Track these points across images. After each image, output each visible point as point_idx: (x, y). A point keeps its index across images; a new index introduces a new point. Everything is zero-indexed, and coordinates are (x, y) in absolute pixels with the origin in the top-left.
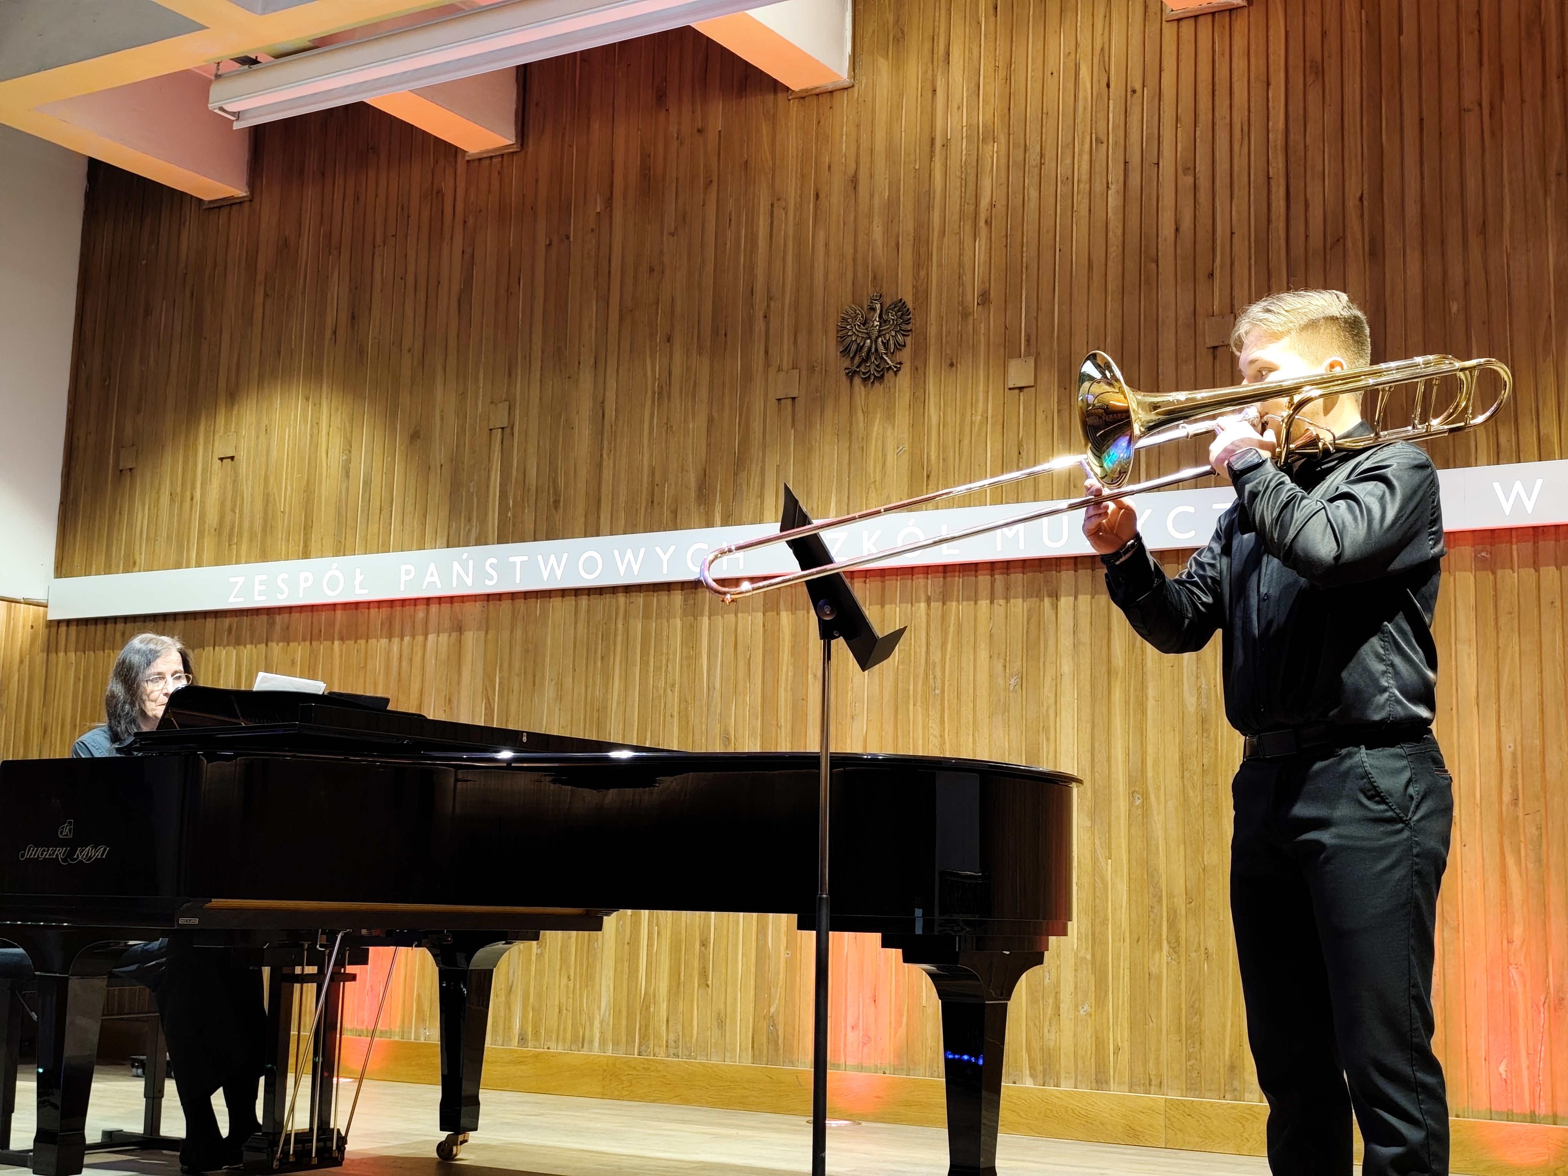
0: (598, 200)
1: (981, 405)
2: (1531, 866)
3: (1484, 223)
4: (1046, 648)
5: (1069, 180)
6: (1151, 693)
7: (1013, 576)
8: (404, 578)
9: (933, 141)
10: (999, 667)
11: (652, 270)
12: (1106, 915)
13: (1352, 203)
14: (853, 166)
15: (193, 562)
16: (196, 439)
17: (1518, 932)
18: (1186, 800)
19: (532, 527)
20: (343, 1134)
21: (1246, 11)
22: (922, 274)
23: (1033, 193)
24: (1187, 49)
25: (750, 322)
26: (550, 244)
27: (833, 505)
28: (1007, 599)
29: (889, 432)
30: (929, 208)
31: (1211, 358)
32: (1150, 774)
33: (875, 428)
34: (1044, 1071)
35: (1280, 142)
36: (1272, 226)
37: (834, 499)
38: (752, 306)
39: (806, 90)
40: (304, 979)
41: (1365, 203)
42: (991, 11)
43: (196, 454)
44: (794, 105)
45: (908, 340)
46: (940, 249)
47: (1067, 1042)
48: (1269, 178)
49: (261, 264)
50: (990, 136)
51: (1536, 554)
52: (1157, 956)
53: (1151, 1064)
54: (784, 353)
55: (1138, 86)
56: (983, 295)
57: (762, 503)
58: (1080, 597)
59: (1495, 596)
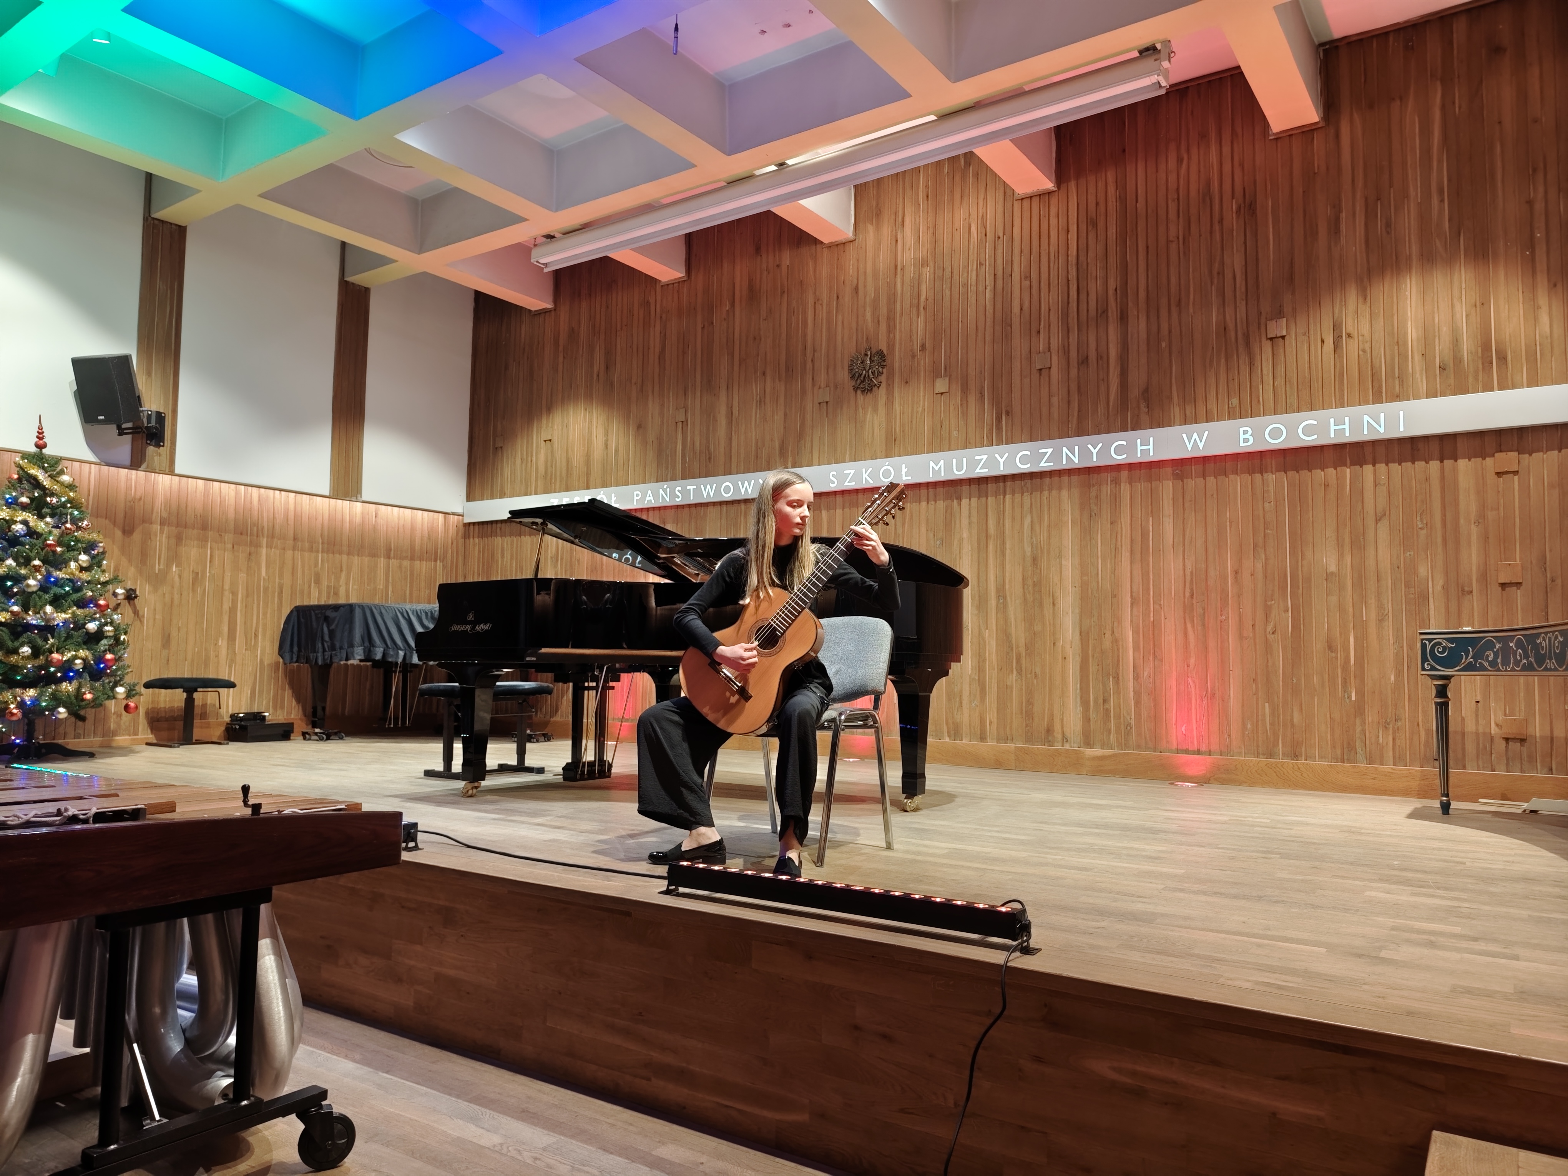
0: (728, 303)
1: (921, 402)
2: (1199, 628)
3: (1180, 300)
4: (955, 525)
5: (966, 285)
6: (1008, 546)
7: (938, 489)
8: (636, 498)
9: (896, 267)
10: (931, 535)
11: (755, 339)
12: (985, 657)
13: (1111, 292)
14: (855, 281)
15: (533, 492)
16: (532, 431)
17: (1192, 661)
18: (1025, 600)
19: (698, 471)
20: (610, 762)
21: (1057, 193)
22: (892, 336)
23: (948, 292)
24: (1027, 214)
25: (804, 363)
26: (704, 327)
27: (847, 456)
28: (935, 501)
29: (875, 418)
30: (895, 302)
31: (1038, 374)
32: (1007, 587)
33: (868, 416)
34: (955, 734)
35: (1074, 262)
36: (1070, 305)
37: (848, 453)
38: (805, 355)
39: (832, 243)
40: (589, 688)
41: (1118, 292)
42: (925, 198)
43: (532, 438)
44: (825, 251)
45: (885, 370)
46: (900, 323)
47: (965, 719)
48: (1068, 281)
49: (561, 343)
50: (925, 263)
51: (1204, 471)
52: (1011, 677)
53: (1008, 729)
54: (822, 378)
55: (1001, 235)
56: (922, 346)
57: (812, 456)
58: (972, 499)
59: (1183, 492)
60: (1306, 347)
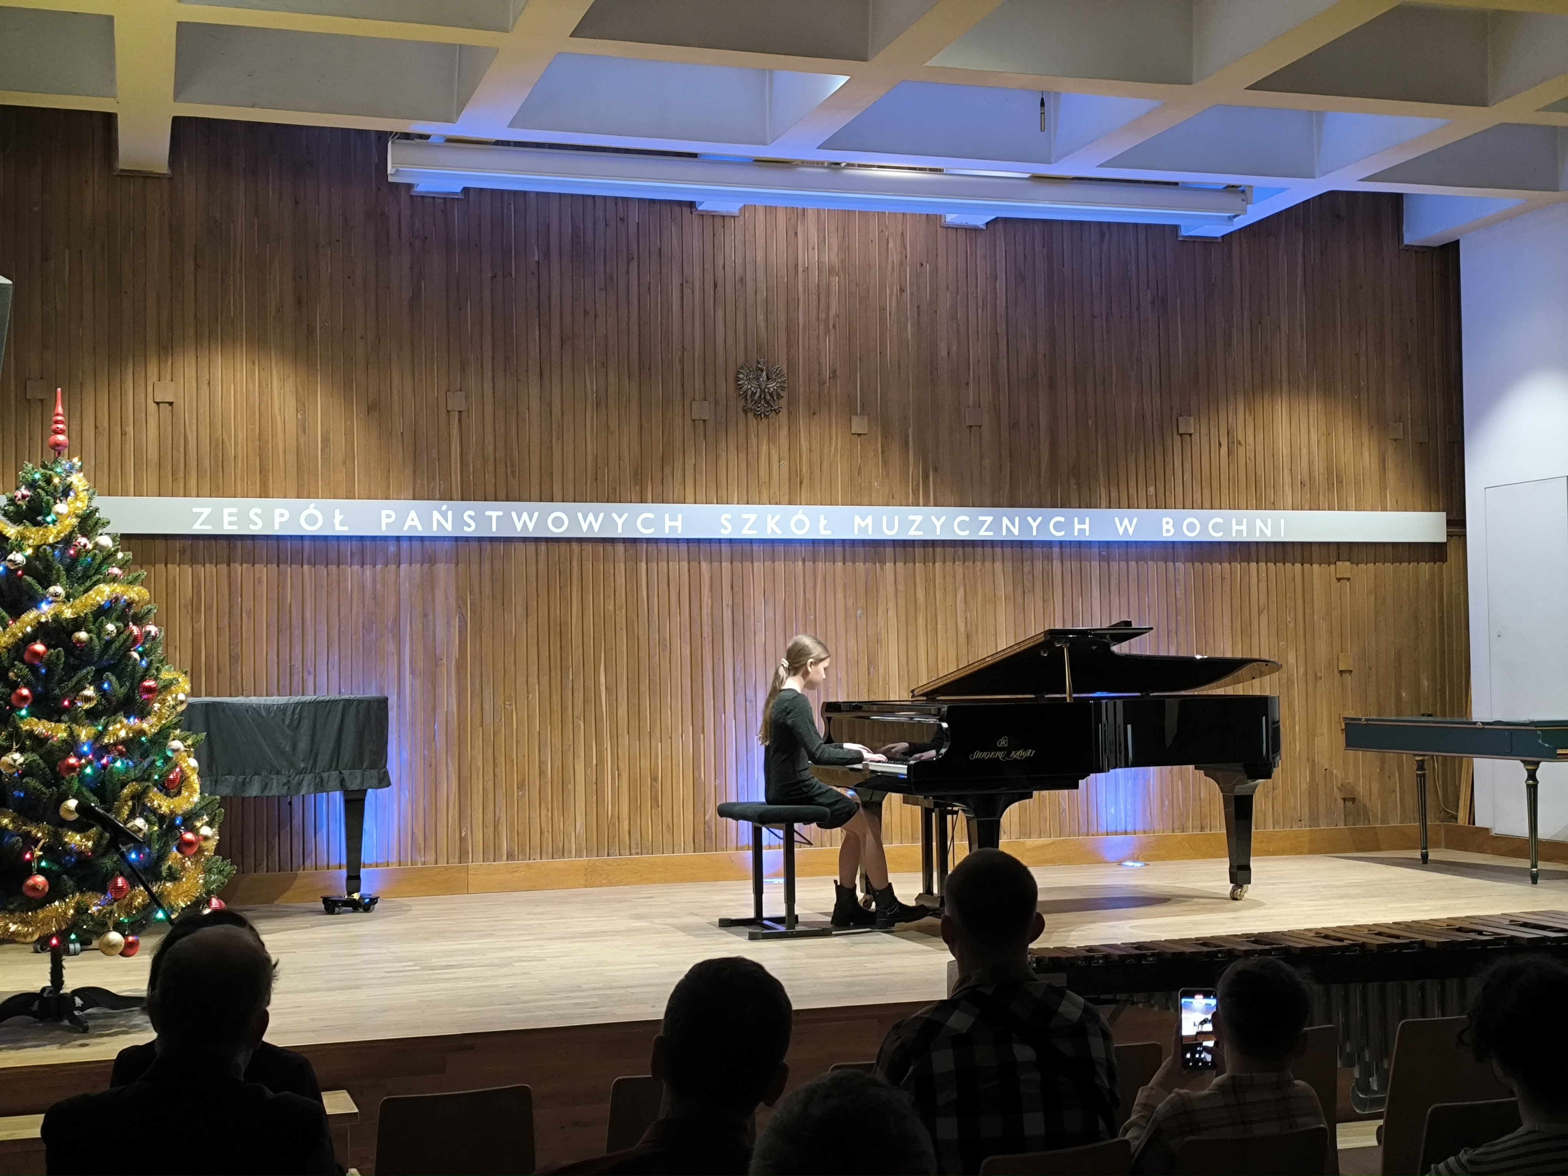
0: (537, 251)
1: (834, 441)
3: (1104, 380)
4: (877, 592)
5: (883, 309)
6: (939, 621)
8: (384, 521)
9: (796, 266)
10: (850, 603)
11: (586, 313)
13: (1040, 356)
14: (741, 270)
22: (793, 351)
24: (952, 247)
25: (669, 363)
26: (494, 277)
28: (853, 563)
29: (774, 451)
30: (796, 309)
31: (968, 430)
32: (940, 666)
33: (764, 448)
35: (1003, 314)
37: (737, 492)
38: (670, 353)
41: (1047, 358)
43: (124, 395)
45: (786, 392)
46: (804, 337)
48: (997, 334)
49: (188, 237)
50: (833, 272)
54: (696, 387)
55: (924, 262)
56: (833, 372)
57: (684, 490)
58: (897, 564)
59: (1109, 575)
60: (1207, 447)
